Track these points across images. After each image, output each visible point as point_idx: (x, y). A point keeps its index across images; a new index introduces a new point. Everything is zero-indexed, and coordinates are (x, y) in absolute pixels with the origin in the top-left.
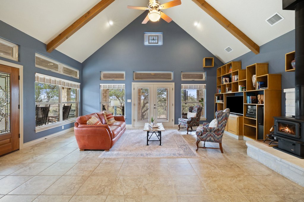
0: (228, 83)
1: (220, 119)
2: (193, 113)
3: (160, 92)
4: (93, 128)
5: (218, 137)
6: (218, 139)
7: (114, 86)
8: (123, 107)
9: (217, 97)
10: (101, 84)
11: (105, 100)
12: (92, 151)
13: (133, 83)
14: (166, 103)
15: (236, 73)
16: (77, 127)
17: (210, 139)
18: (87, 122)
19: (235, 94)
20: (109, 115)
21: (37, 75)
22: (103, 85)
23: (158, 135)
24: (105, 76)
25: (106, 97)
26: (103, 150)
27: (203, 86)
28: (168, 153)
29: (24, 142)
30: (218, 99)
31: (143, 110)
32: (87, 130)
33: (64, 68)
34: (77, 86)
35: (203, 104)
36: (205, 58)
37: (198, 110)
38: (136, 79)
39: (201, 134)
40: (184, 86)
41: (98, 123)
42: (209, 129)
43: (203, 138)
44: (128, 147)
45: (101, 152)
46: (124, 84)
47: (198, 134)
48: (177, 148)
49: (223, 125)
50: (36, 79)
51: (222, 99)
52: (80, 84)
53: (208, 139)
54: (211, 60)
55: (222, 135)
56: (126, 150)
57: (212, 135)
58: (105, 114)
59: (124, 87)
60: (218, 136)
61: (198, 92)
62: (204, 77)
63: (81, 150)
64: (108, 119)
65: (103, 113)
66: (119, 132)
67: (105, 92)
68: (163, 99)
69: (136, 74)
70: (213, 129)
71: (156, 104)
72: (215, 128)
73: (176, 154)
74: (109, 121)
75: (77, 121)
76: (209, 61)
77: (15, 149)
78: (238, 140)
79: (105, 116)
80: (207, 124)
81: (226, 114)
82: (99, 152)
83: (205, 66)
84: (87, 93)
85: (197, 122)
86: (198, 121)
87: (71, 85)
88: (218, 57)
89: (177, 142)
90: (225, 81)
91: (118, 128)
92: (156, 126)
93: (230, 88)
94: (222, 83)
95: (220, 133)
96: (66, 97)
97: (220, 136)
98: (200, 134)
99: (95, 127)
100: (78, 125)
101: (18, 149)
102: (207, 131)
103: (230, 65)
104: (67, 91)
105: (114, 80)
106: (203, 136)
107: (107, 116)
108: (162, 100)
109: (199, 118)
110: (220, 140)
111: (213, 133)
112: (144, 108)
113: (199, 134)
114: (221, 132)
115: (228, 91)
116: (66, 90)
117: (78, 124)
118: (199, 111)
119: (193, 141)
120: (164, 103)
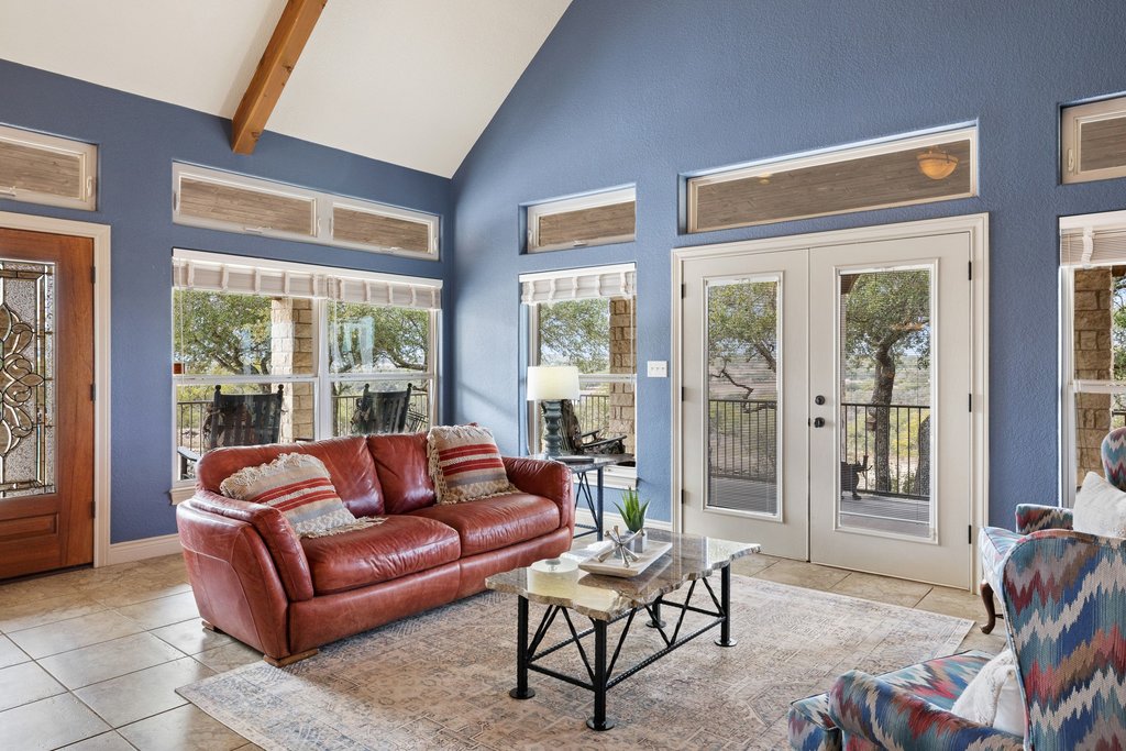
1: (1045, 628)
7: (583, 282)
10: (524, 278)
13: (678, 254)
18: (223, 483)
20: (459, 451)
21: (180, 258)
22: (535, 283)
29: (114, 540)
33: (337, 212)
38: (702, 222)
46: (631, 267)
50: (179, 276)
52: (440, 284)
58: (435, 444)
64: (448, 471)
69: (708, 192)
71: (832, 394)
74: (451, 484)
77: (74, 561)
79: (433, 455)
87: (382, 292)
101: (89, 561)
105: (583, 245)
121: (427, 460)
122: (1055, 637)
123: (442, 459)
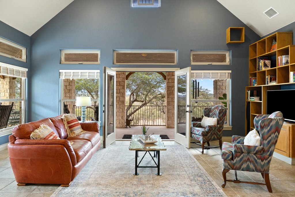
0: (269, 68)
1: (266, 130)
2: (212, 118)
3: (155, 83)
4: (40, 145)
5: (262, 163)
6: (263, 166)
7: (83, 74)
8: (97, 108)
9: (249, 92)
10: (60, 71)
11: (68, 96)
12: (40, 187)
14: (163, 101)
15: (285, 52)
16: (14, 143)
17: (248, 166)
18: (31, 135)
19: (282, 87)
20: (72, 121)
22: (65, 73)
23: (153, 155)
24: (70, 58)
25: (70, 92)
26: (59, 185)
27: (227, 74)
28: (172, 190)
30: (252, 95)
31: (128, 112)
32: (29, 149)
34: (23, 73)
35: (225, 103)
36: (229, 28)
37: (219, 113)
38: (117, 62)
39: (231, 157)
40: (195, 74)
41: (51, 135)
42: (246, 148)
43: (234, 164)
44: (102, 178)
45: (55, 187)
46: (99, 71)
47: (225, 157)
48: (188, 182)
49: (272, 141)
51: (259, 95)
52: (27, 70)
53: (244, 166)
54: (240, 30)
55: (271, 160)
56: (99, 184)
57: (252, 159)
58: (65, 120)
59: (99, 74)
60: (262, 161)
61: (216, 83)
62: (228, 60)
63: (20, 184)
64: (70, 127)
65: (62, 117)
66: (87, 152)
67: (69, 84)
68: (160, 96)
69: (118, 54)
70: (252, 149)
72: (257, 146)
73: (188, 193)
74: (72, 131)
75: (13, 134)
76: (236, 32)
78: (291, 167)
79: (65, 123)
80: (240, 138)
81: (277, 123)
82: (50, 188)
83: (229, 41)
84: (39, 84)
85: (218, 133)
86: (219, 131)
88: (251, 26)
89: (186, 169)
90: (263, 66)
91: (85, 143)
92: (151, 141)
93: (273, 77)
94: (259, 69)
95: (267, 156)
96: (8, 91)
97: (266, 162)
98: (229, 158)
99: (43, 144)
100: (15, 140)
102: (243, 153)
103: (273, 38)
104: (10, 82)
105: (82, 64)
106: (235, 161)
107: (68, 123)
108: (158, 96)
109: (222, 127)
110: (266, 168)
111: (253, 156)
112: (130, 109)
113: (228, 156)
114: (268, 153)
115: (270, 81)
116: (7, 80)
117: (15, 138)
118: (221, 115)
119: (214, 166)
120: (162, 101)
121: (64, 124)
122: (267, 131)
123: (68, 124)
